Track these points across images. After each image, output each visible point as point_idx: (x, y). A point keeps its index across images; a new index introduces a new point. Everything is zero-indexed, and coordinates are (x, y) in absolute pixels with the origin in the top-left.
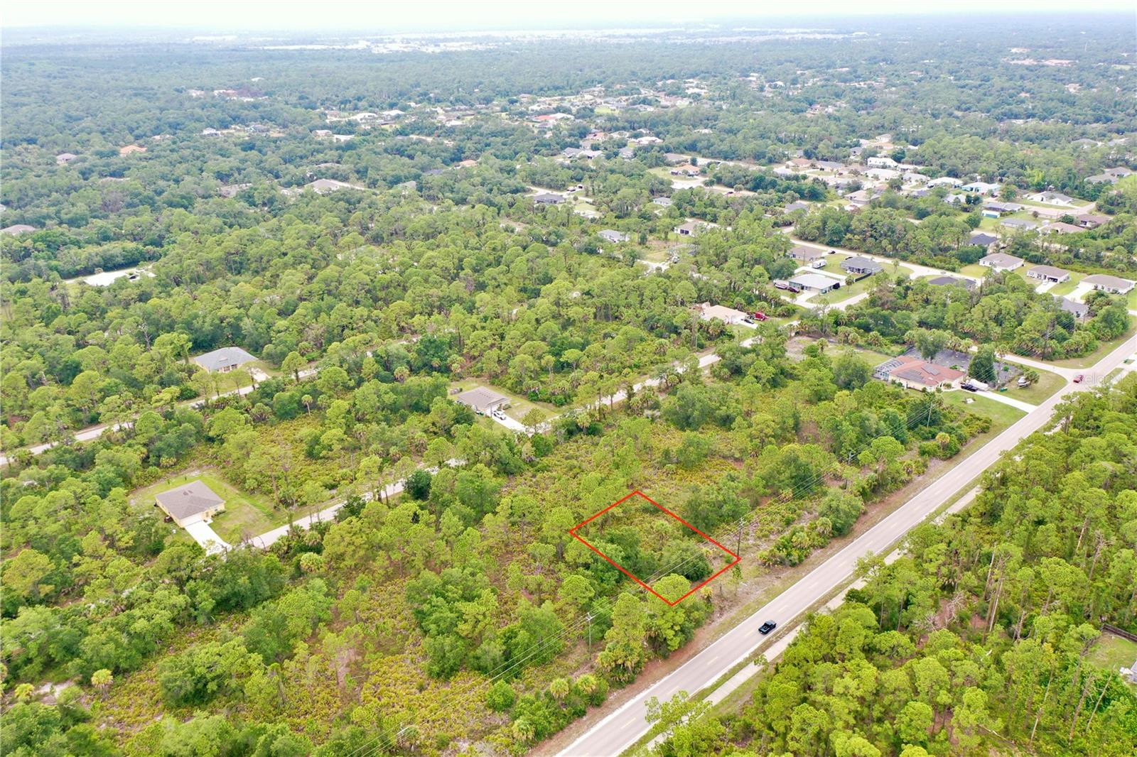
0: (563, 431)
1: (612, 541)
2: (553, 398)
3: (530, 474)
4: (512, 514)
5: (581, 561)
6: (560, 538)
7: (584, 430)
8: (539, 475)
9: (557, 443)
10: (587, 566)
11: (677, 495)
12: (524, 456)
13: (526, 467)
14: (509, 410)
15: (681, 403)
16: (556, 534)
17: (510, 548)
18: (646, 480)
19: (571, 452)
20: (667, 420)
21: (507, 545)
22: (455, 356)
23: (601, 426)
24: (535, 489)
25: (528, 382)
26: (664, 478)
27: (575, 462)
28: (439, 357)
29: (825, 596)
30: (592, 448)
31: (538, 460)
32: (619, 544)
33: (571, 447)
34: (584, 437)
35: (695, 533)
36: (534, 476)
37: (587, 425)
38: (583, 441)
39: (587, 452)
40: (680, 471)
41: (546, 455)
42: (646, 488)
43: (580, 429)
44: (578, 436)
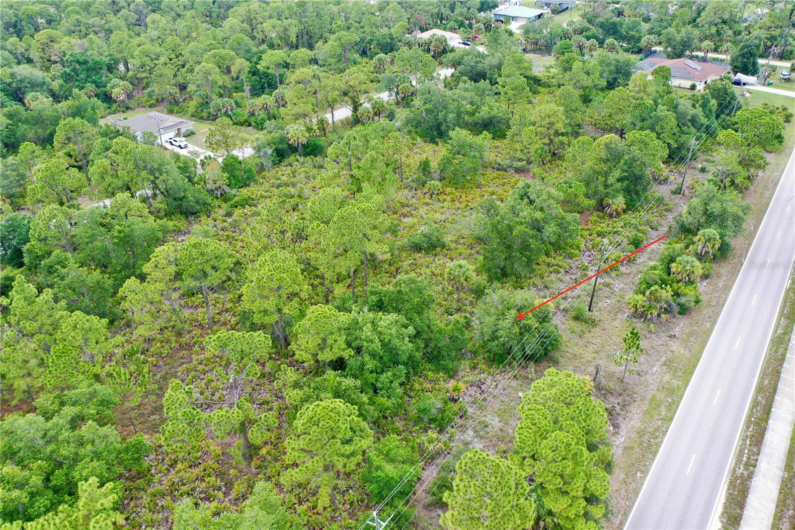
0: (270, 151)
1: (380, 306)
2: (252, 119)
3: (222, 212)
4: (178, 276)
5: (327, 356)
6: (279, 310)
7: (300, 149)
8: (238, 212)
9: (262, 168)
10: (339, 365)
11: (454, 222)
12: (211, 186)
13: (216, 203)
14: (192, 137)
15: (428, 106)
16: (270, 304)
17: (186, 339)
18: (403, 206)
19: (284, 178)
20: (410, 132)
21: (179, 334)
22: (115, 81)
23: (322, 141)
24: (229, 235)
25: (217, 101)
26: (427, 200)
27: (292, 190)
28: (94, 82)
29: (768, 361)
30: (315, 171)
31: (234, 191)
32: (398, 310)
33: (283, 172)
34: (301, 159)
35: (505, 275)
36: (229, 215)
37: (303, 140)
38: (301, 165)
39: (308, 178)
40: (448, 190)
41: (246, 185)
42: (405, 216)
43: (293, 149)
44: (292, 158)
